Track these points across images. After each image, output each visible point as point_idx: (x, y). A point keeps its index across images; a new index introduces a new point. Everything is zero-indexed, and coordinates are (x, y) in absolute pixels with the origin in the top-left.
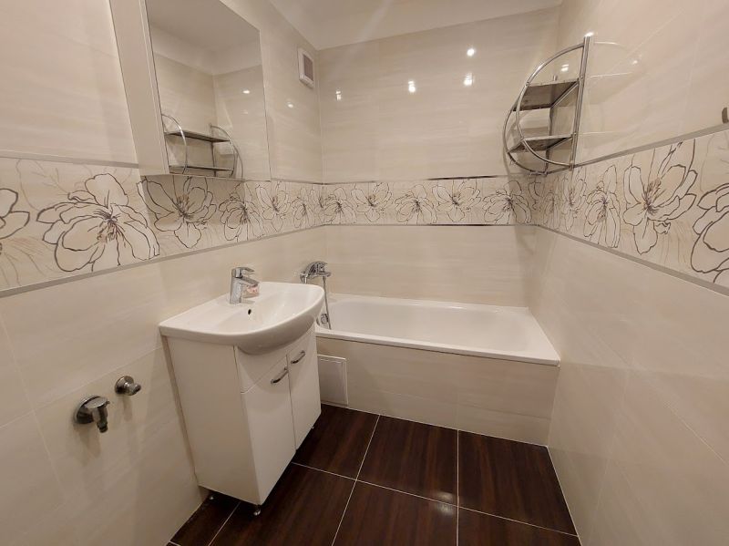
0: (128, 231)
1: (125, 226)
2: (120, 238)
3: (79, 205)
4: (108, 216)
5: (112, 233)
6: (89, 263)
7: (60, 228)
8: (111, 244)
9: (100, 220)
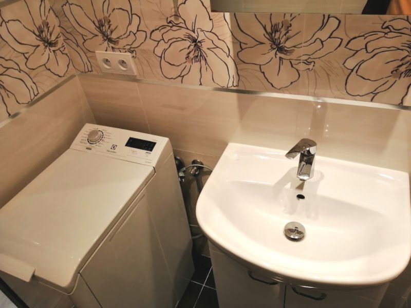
0: (210, 56)
1: (208, 52)
2: (203, 62)
3: (174, 28)
4: (194, 41)
5: (197, 56)
6: (179, 76)
7: (163, 46)
8: (196, 65)
9: (188, 43)
